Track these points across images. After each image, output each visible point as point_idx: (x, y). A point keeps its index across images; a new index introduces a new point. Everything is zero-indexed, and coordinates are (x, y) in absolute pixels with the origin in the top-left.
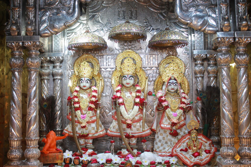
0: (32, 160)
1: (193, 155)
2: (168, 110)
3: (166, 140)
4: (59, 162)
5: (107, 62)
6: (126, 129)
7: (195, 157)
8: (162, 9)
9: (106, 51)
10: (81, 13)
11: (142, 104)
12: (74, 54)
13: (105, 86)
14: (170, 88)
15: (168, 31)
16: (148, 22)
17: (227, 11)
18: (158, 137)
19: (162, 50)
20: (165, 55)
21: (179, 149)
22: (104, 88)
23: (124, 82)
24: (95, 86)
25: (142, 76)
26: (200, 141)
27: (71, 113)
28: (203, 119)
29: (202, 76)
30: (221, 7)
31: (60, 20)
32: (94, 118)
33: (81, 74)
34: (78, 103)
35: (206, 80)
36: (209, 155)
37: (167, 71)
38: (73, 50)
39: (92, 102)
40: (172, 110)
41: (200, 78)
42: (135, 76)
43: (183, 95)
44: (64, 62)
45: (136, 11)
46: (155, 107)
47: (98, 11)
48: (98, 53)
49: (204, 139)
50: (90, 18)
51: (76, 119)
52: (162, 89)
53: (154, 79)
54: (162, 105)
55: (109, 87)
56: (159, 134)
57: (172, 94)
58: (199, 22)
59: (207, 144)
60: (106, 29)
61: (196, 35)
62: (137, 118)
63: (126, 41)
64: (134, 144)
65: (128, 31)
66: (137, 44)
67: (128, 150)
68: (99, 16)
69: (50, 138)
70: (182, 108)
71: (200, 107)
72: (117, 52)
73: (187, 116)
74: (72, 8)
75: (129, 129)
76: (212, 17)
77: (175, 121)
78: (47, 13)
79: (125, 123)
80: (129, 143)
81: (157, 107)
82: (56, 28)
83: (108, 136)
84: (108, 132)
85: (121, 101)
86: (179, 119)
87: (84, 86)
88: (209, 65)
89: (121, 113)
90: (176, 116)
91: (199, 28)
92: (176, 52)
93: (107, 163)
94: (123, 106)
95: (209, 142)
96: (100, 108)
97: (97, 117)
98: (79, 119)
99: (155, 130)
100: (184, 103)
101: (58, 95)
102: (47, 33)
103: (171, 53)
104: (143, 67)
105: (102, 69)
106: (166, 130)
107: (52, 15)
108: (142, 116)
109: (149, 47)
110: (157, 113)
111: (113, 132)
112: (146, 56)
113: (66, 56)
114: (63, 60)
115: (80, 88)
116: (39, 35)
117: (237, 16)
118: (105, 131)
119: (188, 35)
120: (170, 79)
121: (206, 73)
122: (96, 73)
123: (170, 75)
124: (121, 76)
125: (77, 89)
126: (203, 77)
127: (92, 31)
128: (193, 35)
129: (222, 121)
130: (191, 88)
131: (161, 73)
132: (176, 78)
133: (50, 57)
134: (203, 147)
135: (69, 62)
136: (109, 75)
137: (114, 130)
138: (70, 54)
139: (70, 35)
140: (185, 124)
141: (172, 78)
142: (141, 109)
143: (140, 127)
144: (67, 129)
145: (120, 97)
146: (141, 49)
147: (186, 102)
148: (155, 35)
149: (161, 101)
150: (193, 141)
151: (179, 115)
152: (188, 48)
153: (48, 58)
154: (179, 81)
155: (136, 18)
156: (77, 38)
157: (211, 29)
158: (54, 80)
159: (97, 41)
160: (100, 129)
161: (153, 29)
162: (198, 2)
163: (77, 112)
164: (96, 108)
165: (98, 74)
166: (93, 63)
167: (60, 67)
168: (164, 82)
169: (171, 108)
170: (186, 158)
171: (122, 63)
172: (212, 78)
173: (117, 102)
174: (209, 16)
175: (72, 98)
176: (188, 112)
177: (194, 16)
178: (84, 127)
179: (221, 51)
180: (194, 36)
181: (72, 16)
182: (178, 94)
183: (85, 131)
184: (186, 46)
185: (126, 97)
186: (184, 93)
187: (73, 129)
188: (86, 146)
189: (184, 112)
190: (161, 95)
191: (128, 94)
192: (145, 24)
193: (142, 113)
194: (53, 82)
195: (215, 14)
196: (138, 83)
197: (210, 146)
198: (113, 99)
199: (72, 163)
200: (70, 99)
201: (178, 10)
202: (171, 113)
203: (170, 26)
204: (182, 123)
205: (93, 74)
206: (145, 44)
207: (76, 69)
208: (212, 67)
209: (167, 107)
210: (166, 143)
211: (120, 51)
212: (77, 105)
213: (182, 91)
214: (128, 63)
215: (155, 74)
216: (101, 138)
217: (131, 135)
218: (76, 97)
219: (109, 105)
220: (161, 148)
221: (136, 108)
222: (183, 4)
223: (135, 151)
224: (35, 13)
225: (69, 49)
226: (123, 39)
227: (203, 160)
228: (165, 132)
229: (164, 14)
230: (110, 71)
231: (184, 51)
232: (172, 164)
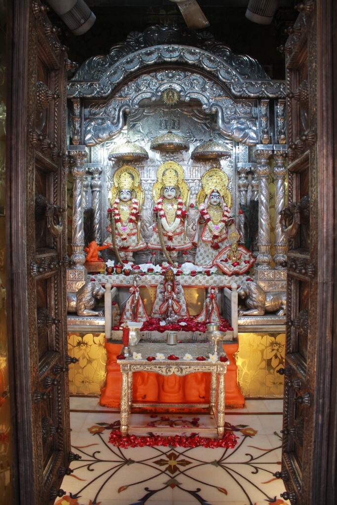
0: (78, 265)
1: (233, 265)
2: (210, 223)
3: (207, 254)
4: (101, 270)
5: (148, 173)
6: (168, 241)
7: (235, 266)
8: (206, 119)
9: (147, 162)
10: (125, 123)
11: (184, 216)
12: (113, 165)
13: (146, 199)
14: (212, 200)
15: (211, 142)
16: (192, 133)
17: (266, 124)
18: (199, 251)
19: (205, 162)
20: (208, 168)
21: (219, 261)
22: (144, 200)
23: (166, 194)
24: (136, 198)
25: (184, 188)
26: (240, 252)
27: (111, 226)
28: (246, 234)
29: (246, 189)
30: (262, 120)
31: (104, 130)
32: (135, 231)
33: (121, 186)
34: (118, 214)
35: (249, 194)
36: (248, 265)
37: (210, 184)
38: (113, 161)
39: (132, 214)
40: (214, 223)
41: (244, 192)
42: (177, 188)
43: (226, 208)
44: (103, 174)
45: (179, 120)
46: (197, 220)
47: (139, 120)
48: (139, 164)
49: (244, 251)
50: (131, 128)
51: (117, 232)
52: (204, 202)
53: (197, 192)
54: (204, 218)
55: (149, 200)
56: (200, 248)
57: (215, 207)
58: (240, 134)
59: (247, 256)
60: (147, 139)
61: (241, 147)
62: (178, 231)
63: (168, 153)
64: (175, 257)
65: (171, 142)
66: (179, 156)
67: (169, 263)
68: (139, 126)
69: (92, 248)
70: (224, 221)
71: (243, 222)
72: (159, 163)
73: (229, 230)
74: (116, 118)
75: (170, 241)
76: (252, 129)
77: (217, 233)
78: (92, 123)
79: (166, 236)
80: (170, 256)
81: (198, 220)
82: (100, 138)
83: (148, 250)
84: (149, 244)
85: (162, 213)
86: (220, 232)
87: (125, 198)
88: (253, 179)
89: (162, 225)
90: (217, 228)
91: (241, 140)
92: (220, 165)
93: (148, 272)
94: (165, 218)
95: (248, 254)
96: (140, 220)
97: (138, 229)
98: (120, 231)
99: (196, 244)
100: (226, 216)
101: (97, 207)
102: (92, 143)
103: (214, 165)
104: (186, 180)
105: (143, 181)
106: (207, 243)
107: (96, 125)
108: (183, 229)
109: (192, 159)
110: (199, 227)
111: (154, 245)
112: (189, 168)
113: (104, 167)
114: (102, 171)
115: (120, 200)
116: (84, 144)
117: (276, 129)
118: (145, 244)
119: (232, 147)
120: (213, 192)
121: (250, 187)
122: (137, 185)
123: (213, 188)
124: (162, 187)
125: (118, 201)
126: (246, 191)
127: (133, 141)
128: (237, 147)
129: (259, 230)
130: (234, 202)
131: (204, 186)
132: (219, 191)
133: (89, 168)
134: (242, 258)
135: (108, 173)
136: (150, 187)
137: (155, 243)
138: (109, 164)
139: (108, 145)
140: (227, 238)
141: (215, 191)
142: (182, 221)
143: (182, 239)
144: (107, 241)
145: (161, 210)
146: (184, 160)
147: (228, 215)
148: (197, 147)
149: (203, 214)
150: (233, 252)
151: (221, 228)
152: (232, 160)
153: (87, 169)
154: (222, 194)
155: (179, 128)
156: (118, 148)
157: (251, 141)
158: (93, 192)
159: (138, 151)
160: (141, 242)
161: (196, 140)
162: (239, 115)
163: (117, 224)
164: (137, 220)
165: (139, 186)
166: (134, 175)
167: (99, 178)
168: (207, 195)
169: (212, 221)
170: (225, 267)
171: (164, 174)
172: (256, 193)
173: (159, 214)
174: (250, 128)
175: (112, 210)
176: (230, 226)
177: (235, 128)
178: (125, 239)
179: (260, 163)
180: (239, 148)
181: (117, 126)
182: (221, 207)
183: (125, 244)
184: (229, 158)
185: (168, 209)
186: (227, 206)
187: (113, 241)
188: (126, 259)
189: (226, 225)
190: (203, 208)
191: (170, 207)
192: (188, 134)
193: (183, 225)
194: (91, 194)
195: (256, 127)
196: (180, 196)
197: (250, 258)
198: (154, 210)
199: (115, 272)
200: (110, 211)
201: (220, 121)
202: (213, 225)
203: (214, 137)
204: (224, 236)
205: (134, 186)
206: (188, 155)
207: (115, 180)
208: (256, 180)
209: (209, 220)
210: (208, 256)
211: (162, 162)
212: (117, 217)
213: (225, 204)
214: (170, 175)
215: (197, 187)
216: (141, 252)
217: (172, 247)
218: (116, 209)
219: (149, 218)
220: (202, 261)
221: (178, 220)
222: (225, 116)
223: (176, 264)
224: (81, 123)
225: (110, 159)
226: (165, 149)
227: (241, 269)
228: (207, 245)
229: (208, 125)
230: (151, 183)
231: (228, 163)
232: (212, 273)
